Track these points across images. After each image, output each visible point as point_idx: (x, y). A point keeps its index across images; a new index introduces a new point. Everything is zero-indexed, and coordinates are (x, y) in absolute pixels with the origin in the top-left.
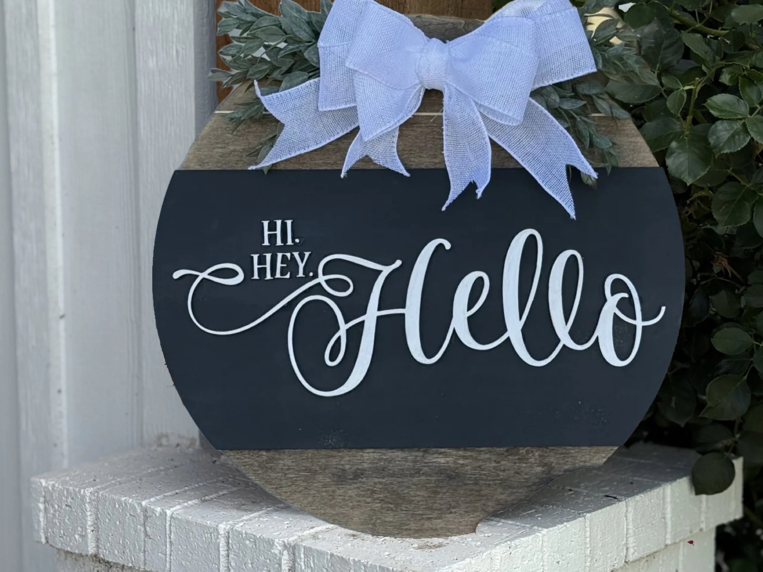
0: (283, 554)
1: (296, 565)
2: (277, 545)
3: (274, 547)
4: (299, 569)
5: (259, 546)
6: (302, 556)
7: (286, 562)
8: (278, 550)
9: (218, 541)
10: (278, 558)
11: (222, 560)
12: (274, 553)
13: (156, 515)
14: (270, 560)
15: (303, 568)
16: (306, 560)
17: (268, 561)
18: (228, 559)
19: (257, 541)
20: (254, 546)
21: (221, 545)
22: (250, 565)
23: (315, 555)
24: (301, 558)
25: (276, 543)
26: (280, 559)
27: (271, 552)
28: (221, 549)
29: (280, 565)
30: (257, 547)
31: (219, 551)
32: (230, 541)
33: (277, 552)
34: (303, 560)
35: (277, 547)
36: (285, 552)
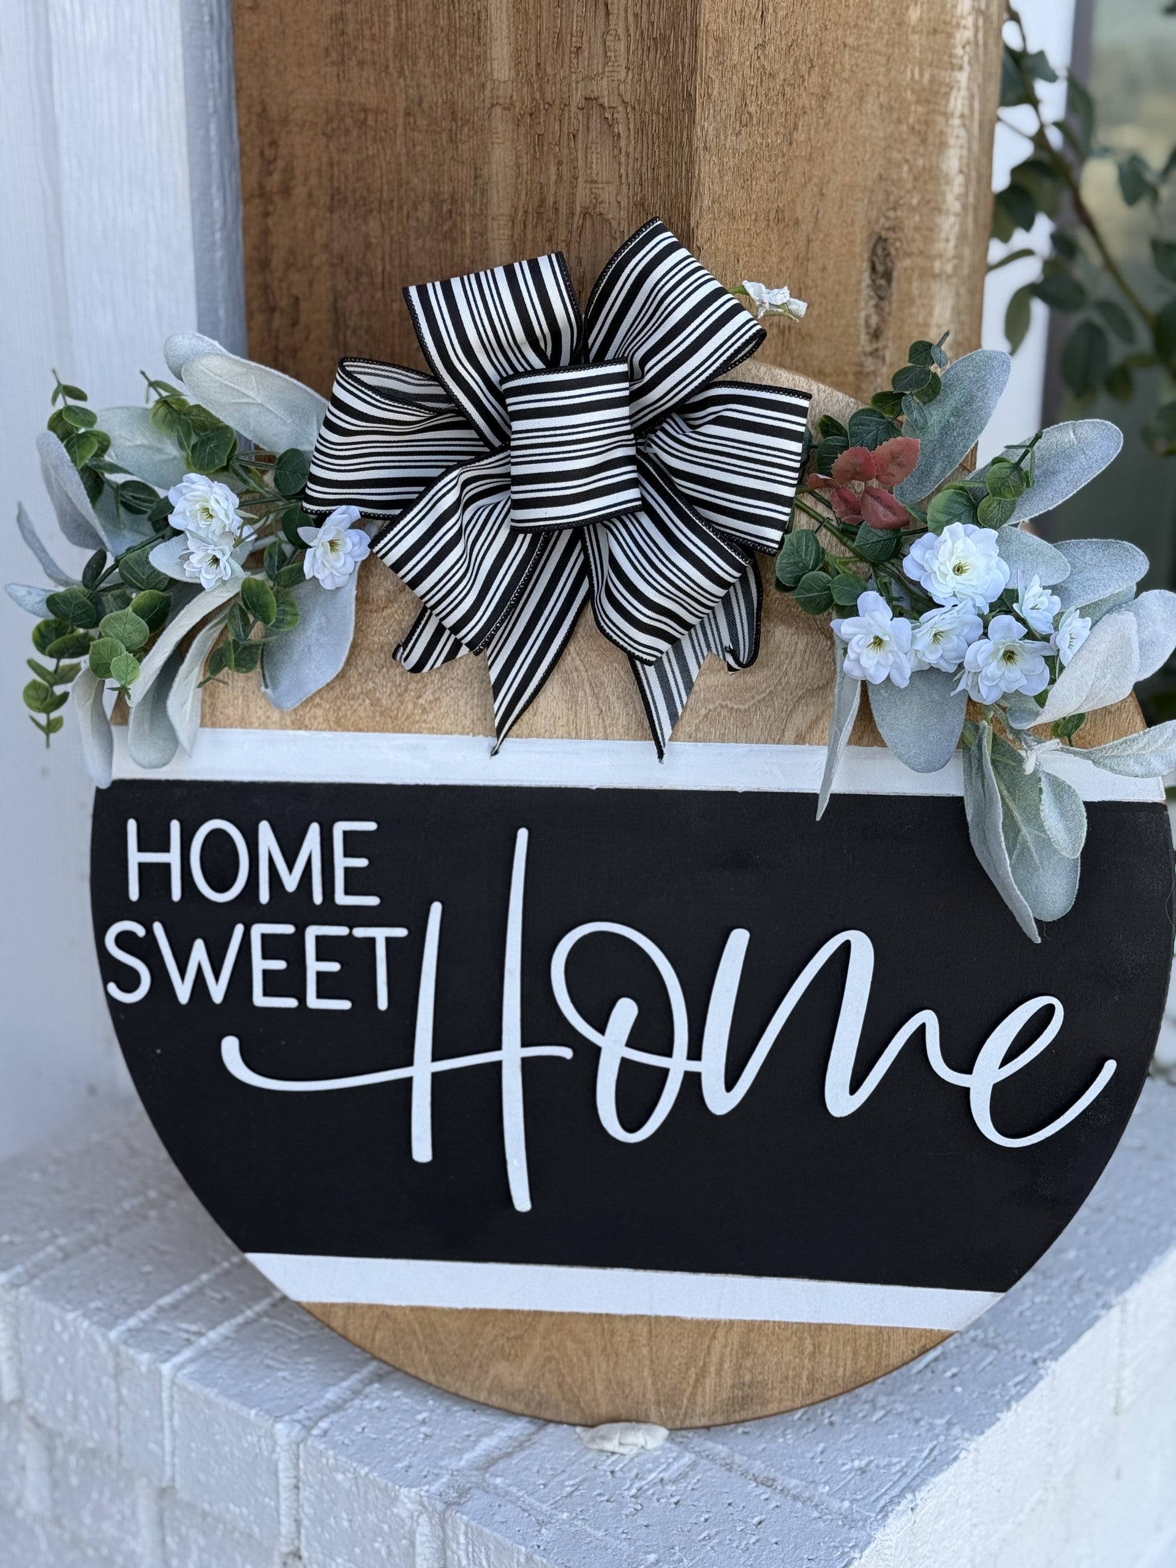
0: (418, 1524)
1: (449, 1553)
2: (406, 1501)
3: (399, 1504)
4: (456, 1563)
5: (366, 1493)
6: (462, 1540)
7: (424, 1538)
8: (407, 1509)
9: (275, 1456)
10: (407, 1528)
11: (284, 1495)
12: (398, 1515)
13: (139, 1369)
14: (390, 1527)
15: (464, 1562)
16: (470, 1549)
17: (386, 1527)
18: (298, 1500)
19: (359, 1480)
20: (354, 1489)
21: (281, 1466)
22: (346, 1524)
23: (492, 1547)
24: (458, 1543)
25: (402, 1497)
26: (412, 1532)
27: (392, 1512)
28: (281, 1475)
29: (412, 1544)
30: (362, 1493)
31: (277, 1478)
32: (301, 1465)
33: (404, 1514)
34: (463, 1547)
35: (403, 1503)
36: (424, 1519)
